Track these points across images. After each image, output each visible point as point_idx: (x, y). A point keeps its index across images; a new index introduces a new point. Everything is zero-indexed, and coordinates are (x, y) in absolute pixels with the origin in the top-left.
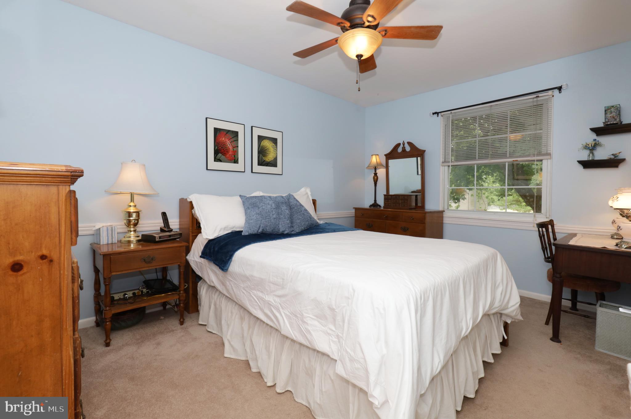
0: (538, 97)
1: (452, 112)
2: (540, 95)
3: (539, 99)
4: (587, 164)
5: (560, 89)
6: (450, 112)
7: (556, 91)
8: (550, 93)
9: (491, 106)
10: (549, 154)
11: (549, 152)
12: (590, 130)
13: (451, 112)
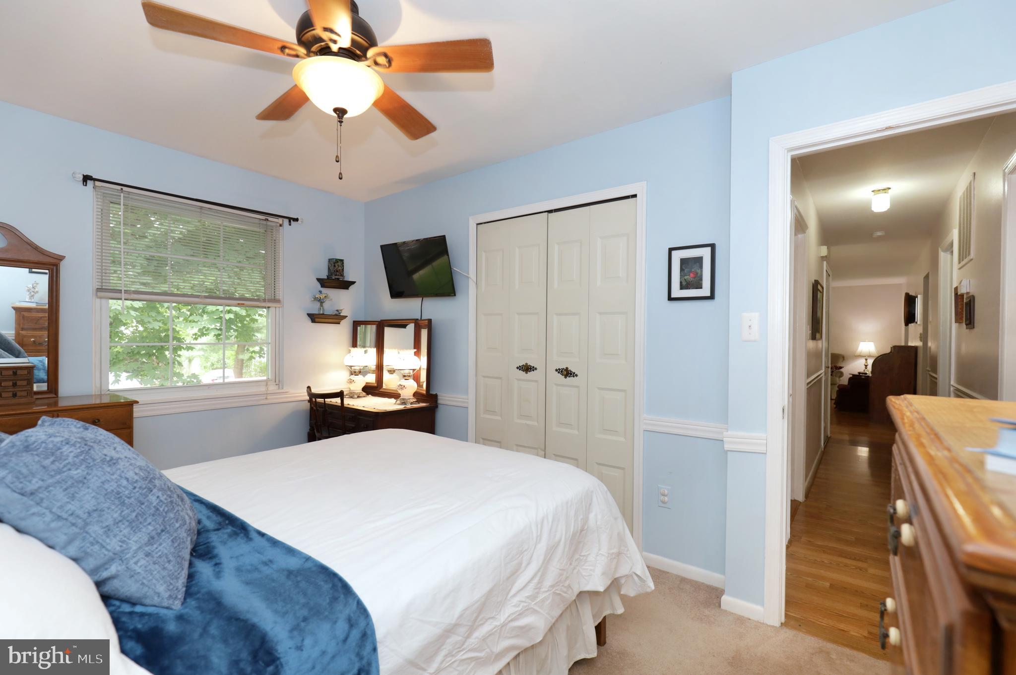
0: (267, 220)
1: (125, 189)
2: (270, 219)
3: (269, 223)
4: (314, 318)
5: (292, 220)
6: (119, 187)
7: (286, 221)
8: (280, 221)
9: (201, 208)
10: (278, 301)
11: (277, 297)
12: (316, 280)
13: (122, 189)
